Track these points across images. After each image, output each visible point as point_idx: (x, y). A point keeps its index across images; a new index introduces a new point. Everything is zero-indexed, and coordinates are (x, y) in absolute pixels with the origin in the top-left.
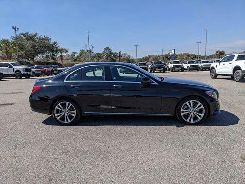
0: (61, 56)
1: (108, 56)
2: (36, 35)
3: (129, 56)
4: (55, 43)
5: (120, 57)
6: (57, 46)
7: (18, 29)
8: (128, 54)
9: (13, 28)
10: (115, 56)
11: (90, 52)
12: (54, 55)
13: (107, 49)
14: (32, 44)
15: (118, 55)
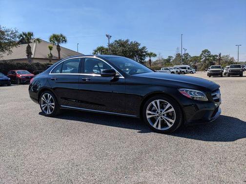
0: (150, 60)
1: (206, 59)
2: (127, 41)
3: (232, 58)
4: (144, 48)
5: (220, 59)
6: (146, 50)
7: (111, 36)
8: (231, 56)
9: (107, 36)
10: (214, 59)
11: (187, 56)
12: (142, 59)
13: (205, 51)
14: (123, 50)
15: (218, 58)
